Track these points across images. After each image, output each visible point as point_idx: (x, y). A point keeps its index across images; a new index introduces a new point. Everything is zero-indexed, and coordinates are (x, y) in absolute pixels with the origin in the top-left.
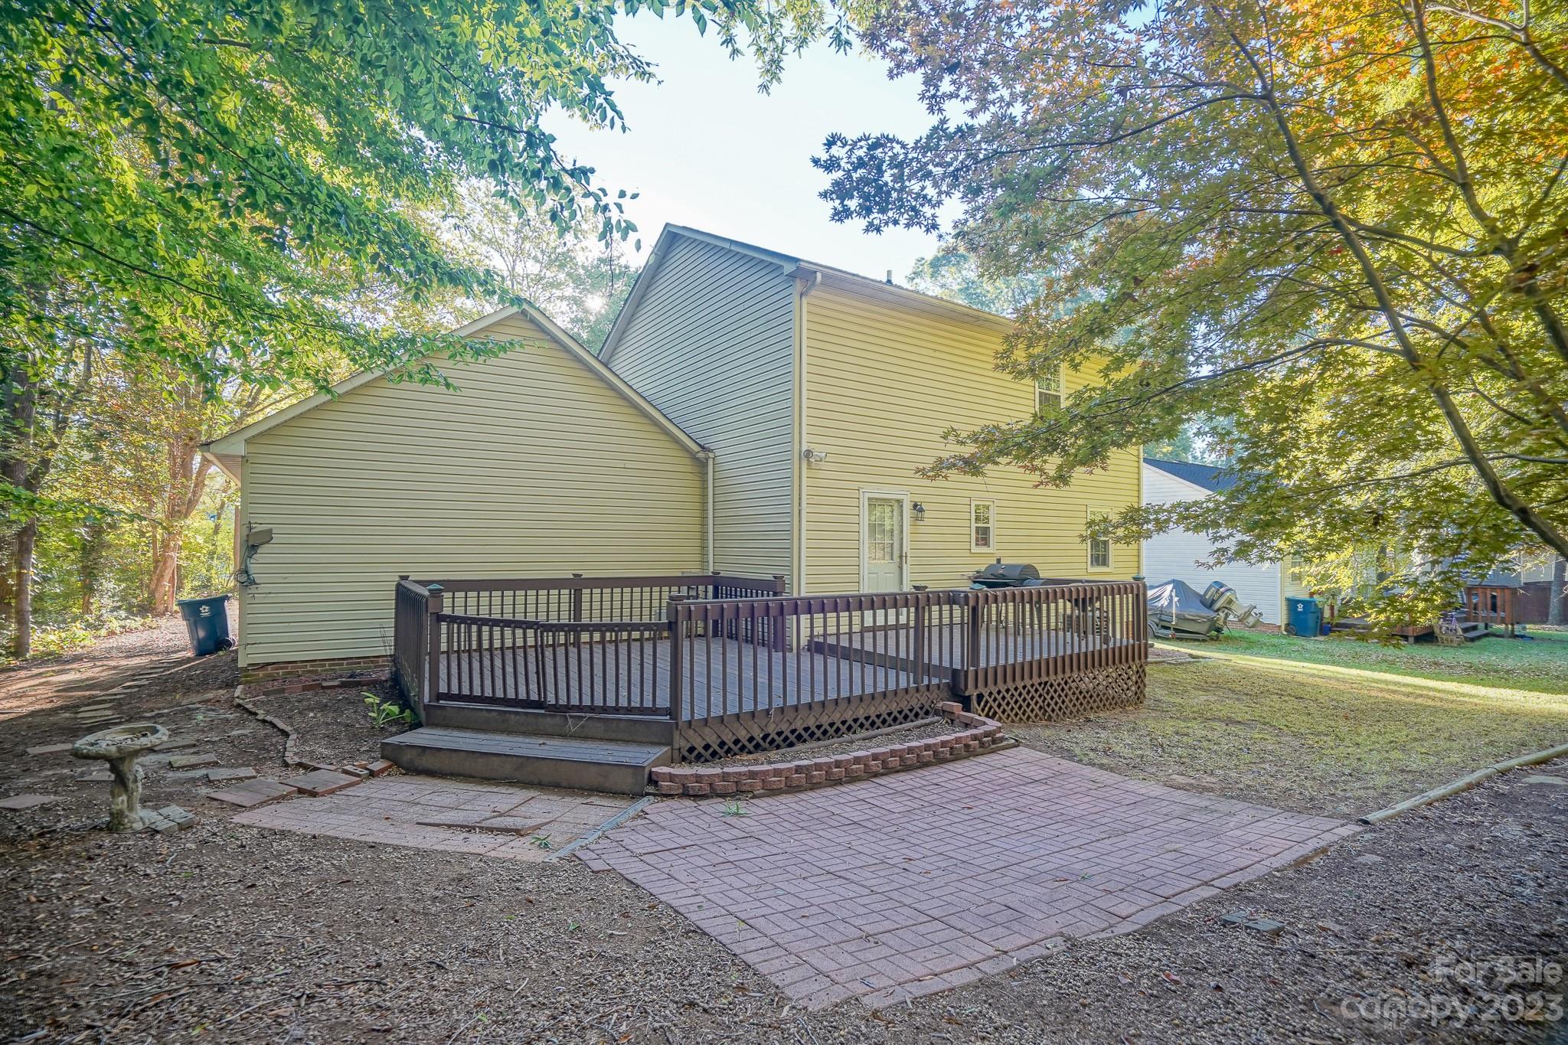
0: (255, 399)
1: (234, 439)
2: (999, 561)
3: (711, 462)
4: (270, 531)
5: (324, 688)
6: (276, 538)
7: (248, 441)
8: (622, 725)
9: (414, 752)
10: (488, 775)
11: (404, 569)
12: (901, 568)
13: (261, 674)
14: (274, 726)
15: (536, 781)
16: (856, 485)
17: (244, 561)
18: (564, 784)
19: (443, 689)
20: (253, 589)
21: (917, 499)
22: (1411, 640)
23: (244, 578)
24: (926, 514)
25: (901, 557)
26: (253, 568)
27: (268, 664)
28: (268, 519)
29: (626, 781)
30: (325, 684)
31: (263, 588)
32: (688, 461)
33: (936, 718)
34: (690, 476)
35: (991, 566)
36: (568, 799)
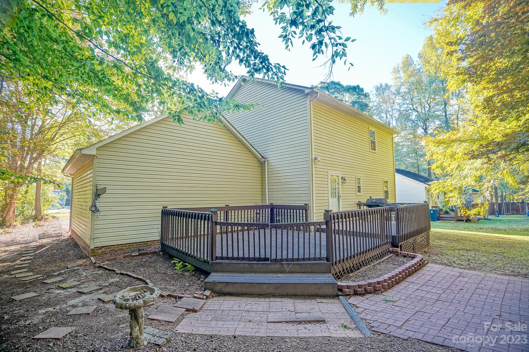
0: (53, 139)
1: (91, 148)
2: (371, 197)
3: (266, 162)
4: (105, 188)
5: (132, 256)
6: (108, 191)
7: (97, 149)
8: (308, 266)
9: (222, 285)
10: (260, 293)
11: (165, 204)
12: (339, 200)
13: (100, 251)
14: (130, 276)
15: (285, 294)
16: (326, 171)
17: (94, 202)
18: (299, 294)
19: (218, 254)
20: (98, 214)
21: (343, 176)
22: (465, 221)
23: (93, 209)
24: (346, 181)
25: (338, 197)
26: (98, 205)
27: (103, 247)
28: (105, 183)
29: (329, 291)
30: (133, 254)
31: (102, 213)
32: (257, 162)
33: (392, 254)
34: (257, 168)
35: (368, 200)
36: (307, 301)
